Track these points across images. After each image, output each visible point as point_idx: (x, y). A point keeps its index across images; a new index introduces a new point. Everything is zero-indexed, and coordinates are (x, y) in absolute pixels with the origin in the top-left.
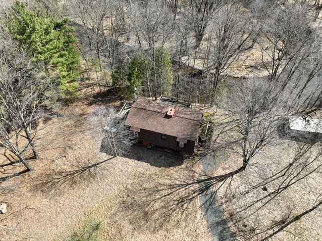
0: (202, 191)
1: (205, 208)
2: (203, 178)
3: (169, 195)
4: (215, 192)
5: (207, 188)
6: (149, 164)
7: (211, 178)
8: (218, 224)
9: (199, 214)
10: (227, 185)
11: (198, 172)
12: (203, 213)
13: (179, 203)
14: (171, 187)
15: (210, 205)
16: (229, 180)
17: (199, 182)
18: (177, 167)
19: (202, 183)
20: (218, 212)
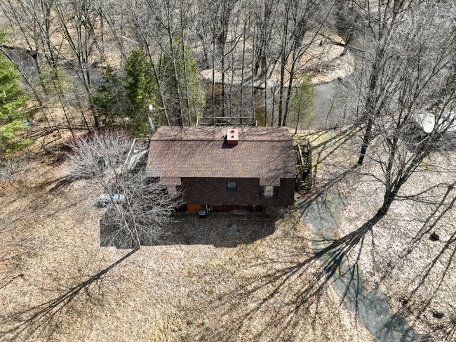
0: (331, 270)
2: (323, 247)
3: (272, 295)
4: (356, 266)
5: (338, 262)
6: (211, 246)
7: (336, 243)
9: (347, 318)
10: (369, 248)
11: (309, 238)
12: (353, 314)
13: (298, 307)
14: (271, 278)
15: (357, 292)
16: (368, 238)
17: (318, 255)
18: (268, 238)
19: (325, 256)
20: (378, 303)
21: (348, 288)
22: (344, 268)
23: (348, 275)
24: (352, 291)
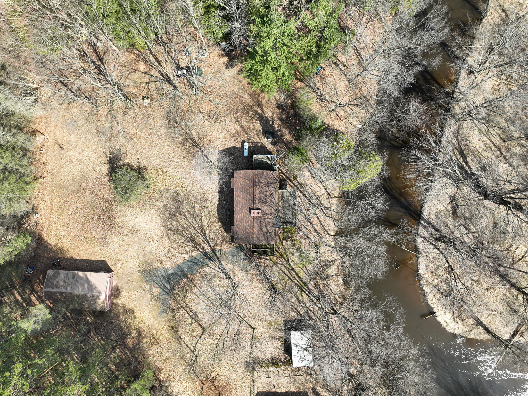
0: (205, 254)
1: (192, 260)
2: (218, 254)
3: (194, 228)
4: (208, 265)
5: (210, 258)
6: (218, 202)
7: (219, 260)
8: (183, 271)
9: (186, 256)
10: (216, 274)
11: (222, 248)
12: (187, 259)
13: (190, 238)
14: (202, 228)
15: (196, 263)
16: (222, 275)
17: (213, 250)
18: (222, 229)
19: (213, 254)
20: (192, 270)
21: (198, 260)
22: (207, 261)
23: (203, 261)
24: (196, 261)
